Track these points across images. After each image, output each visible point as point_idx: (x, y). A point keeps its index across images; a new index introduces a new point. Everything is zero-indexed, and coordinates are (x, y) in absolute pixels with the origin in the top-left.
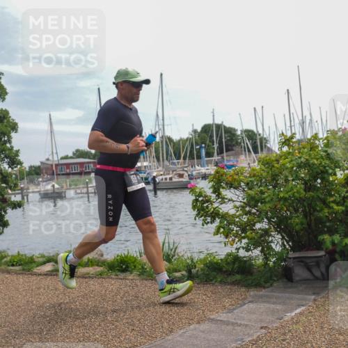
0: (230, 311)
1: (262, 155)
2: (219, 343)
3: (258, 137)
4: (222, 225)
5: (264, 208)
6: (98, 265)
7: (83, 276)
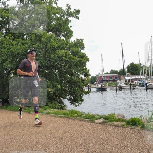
6: (122, 122)
7: (116, 126)
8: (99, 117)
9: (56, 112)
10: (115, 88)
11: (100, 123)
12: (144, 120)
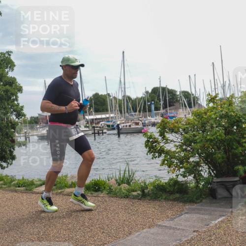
0: (172, 219)
1: (194, 109)
2: (164, 242)
3: (192, 96)
4: (166, 158)
5: (196, 147)
7: (69, 195)
8: (41, 183)
12: (113, 182)
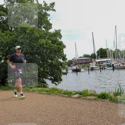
6: (94, 96)
7: (89, 100)
8: (75, 93)
9: (40, 90)
10: (87, 69)
11: (76, 98)
12: (112, 94)
